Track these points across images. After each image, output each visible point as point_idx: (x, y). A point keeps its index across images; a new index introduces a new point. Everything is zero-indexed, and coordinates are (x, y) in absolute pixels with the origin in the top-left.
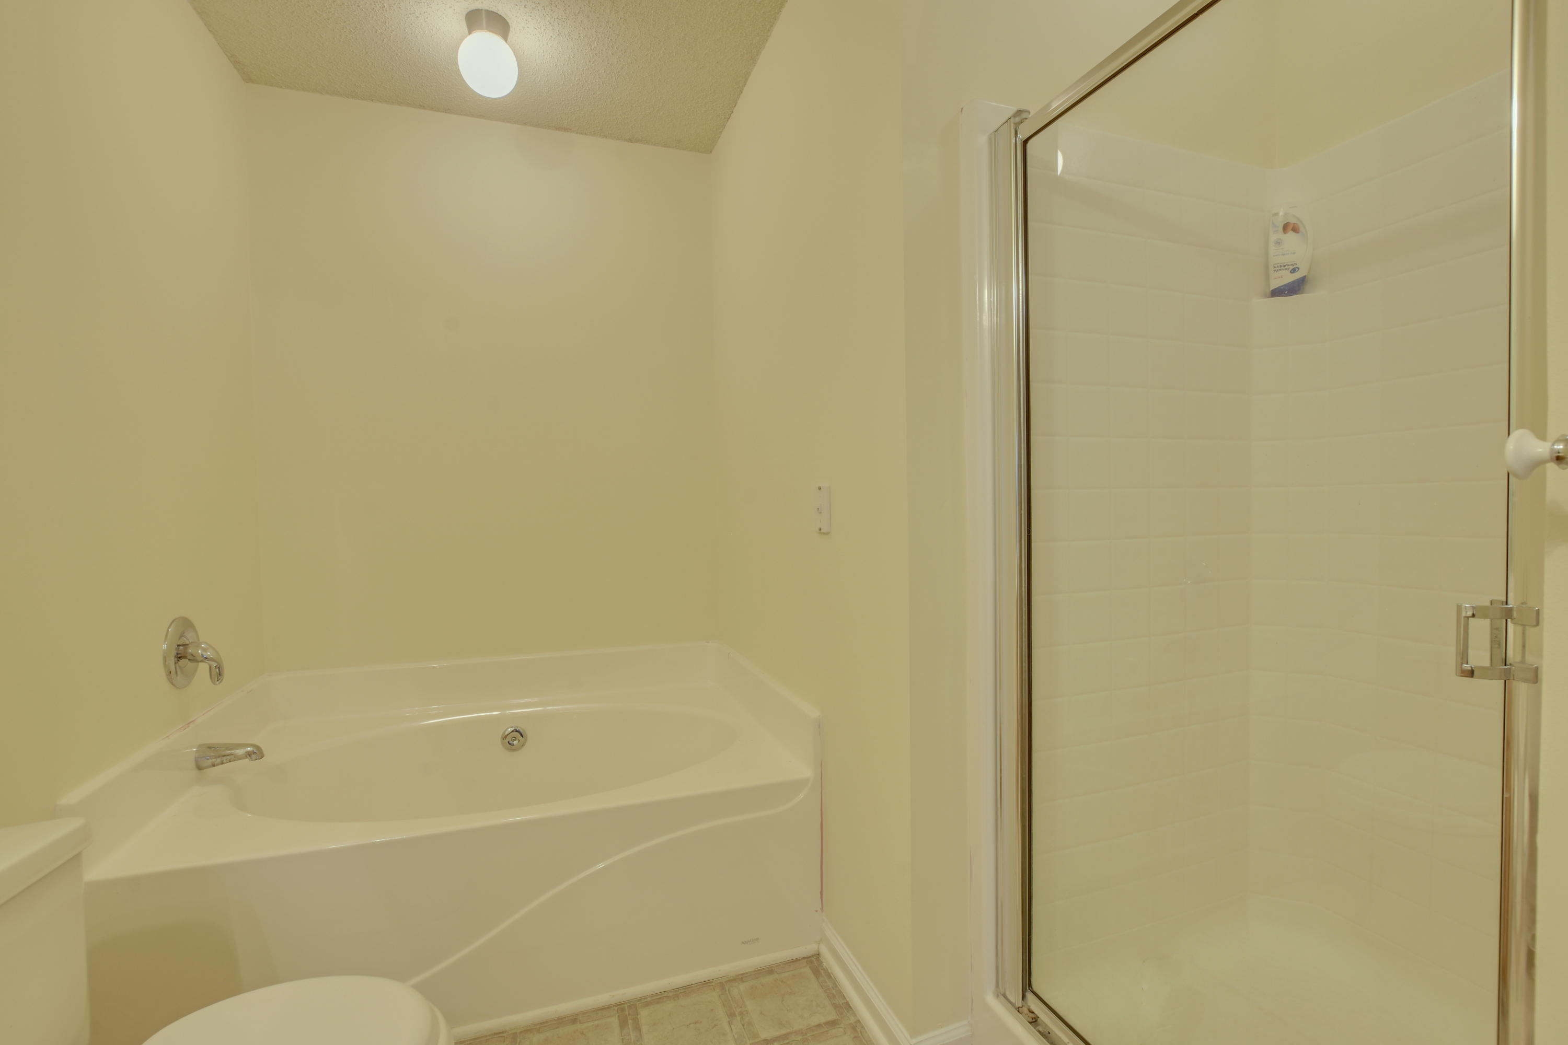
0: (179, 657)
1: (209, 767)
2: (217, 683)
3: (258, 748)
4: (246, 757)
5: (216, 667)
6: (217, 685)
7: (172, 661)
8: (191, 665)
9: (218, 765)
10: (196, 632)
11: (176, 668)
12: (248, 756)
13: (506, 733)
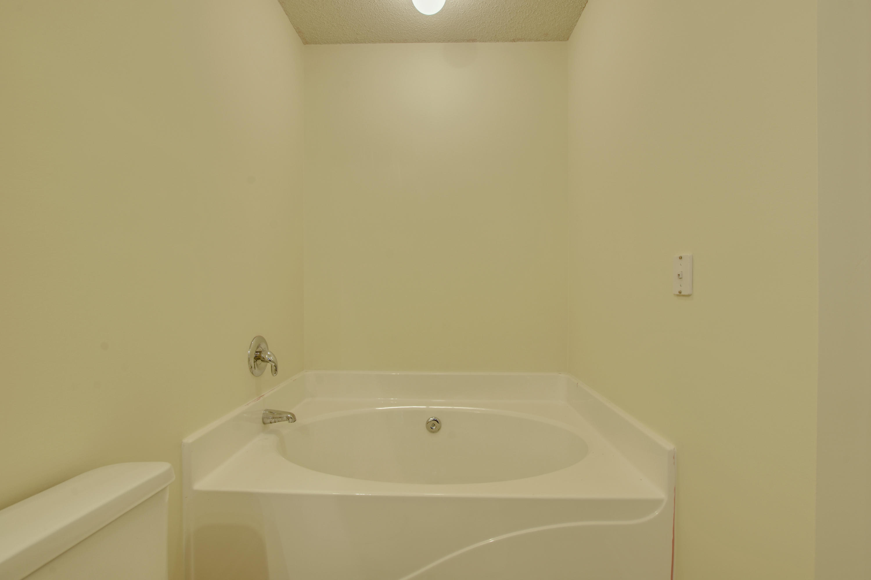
0: (257, 358)
1: (268, 423)
2: (275, 375)
3: (293, 415)
4: (287, 420)
5: (274, 365)
6: (274, 376)
7: (252, 360)
8: (263, 364)
9: (273, 423)
10: (267, 345)
11: (254, 365)
12: (288, 420)
13: (429, 421)
